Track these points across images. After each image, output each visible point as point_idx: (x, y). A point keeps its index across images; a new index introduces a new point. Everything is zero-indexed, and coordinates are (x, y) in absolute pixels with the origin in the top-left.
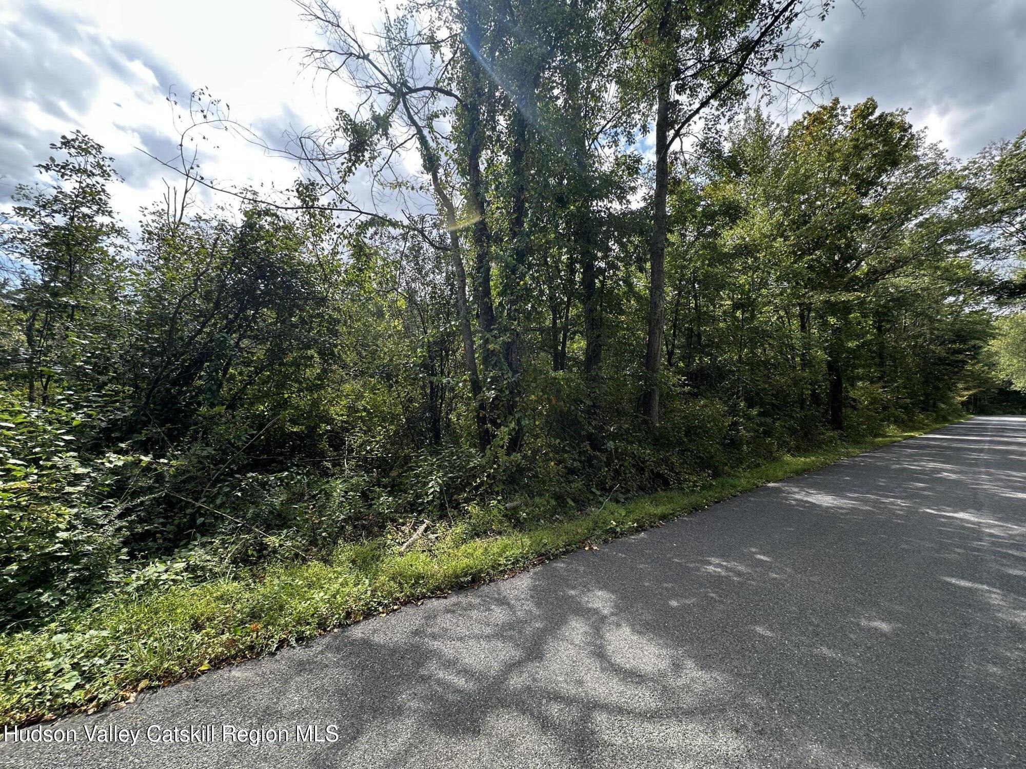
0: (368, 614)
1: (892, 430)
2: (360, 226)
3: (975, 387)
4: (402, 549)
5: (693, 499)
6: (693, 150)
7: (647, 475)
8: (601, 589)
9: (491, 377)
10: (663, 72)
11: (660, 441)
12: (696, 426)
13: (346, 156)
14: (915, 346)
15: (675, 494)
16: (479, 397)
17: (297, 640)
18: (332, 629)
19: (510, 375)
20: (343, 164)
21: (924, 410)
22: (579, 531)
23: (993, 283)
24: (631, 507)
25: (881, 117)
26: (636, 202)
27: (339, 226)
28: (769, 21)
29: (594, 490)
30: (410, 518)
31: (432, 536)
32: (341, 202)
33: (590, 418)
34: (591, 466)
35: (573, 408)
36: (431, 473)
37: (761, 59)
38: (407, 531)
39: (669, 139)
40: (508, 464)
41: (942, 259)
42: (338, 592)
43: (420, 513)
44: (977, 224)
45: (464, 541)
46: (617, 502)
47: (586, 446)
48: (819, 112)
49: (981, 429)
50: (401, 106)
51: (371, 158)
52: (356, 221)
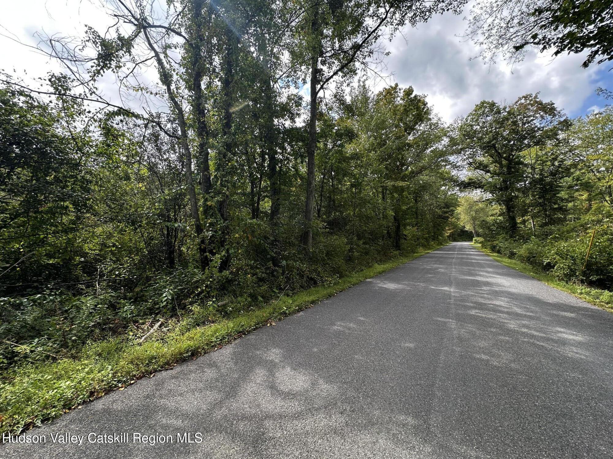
0: (109, 390)
1: (421, 249)
2: (108, 114)
3: (452, 229)
4: (141, 341)
5: (329, 291)
6: (330, 98)
7: (305, 279)
8: (275, 348)
9: (209, 223)
10: (314, 51)
11: (312, 259)
12: (331, 251)
13: (96, 61)
14: (430, 209)
15: (320, 289)
16: (201, 236)
17: (42, 422)
18: (77, 407)
19: (222, 221)
20: (92, 67)
21: (433, 239)
22: (265, 315)
23: (458, 181)
24: (296, 298)
25: (415, 96)
26: (300, 123)
27: (89, 112)
28: (366, 36)
29: (274, 290)
30: (150, 319)
31: (165, 329)
32: (91, 94)
33: (273, 247)
34: (273, 276)
35: (262, 242)
36: (165, 287)
37: (363, 55)
38: (146, 328)
39: (317, 90)
40: (220, 278)
41: (440, 169)
42: (83, 379)
43: (157, 314)
44: (452, 154)
45: (188, 330)
46: (288, 295)
47: (270, 264)
48: (389, 89)
49: (454, 249)
50: (142, 34)
51: (116, 67)
52: (105, 110)
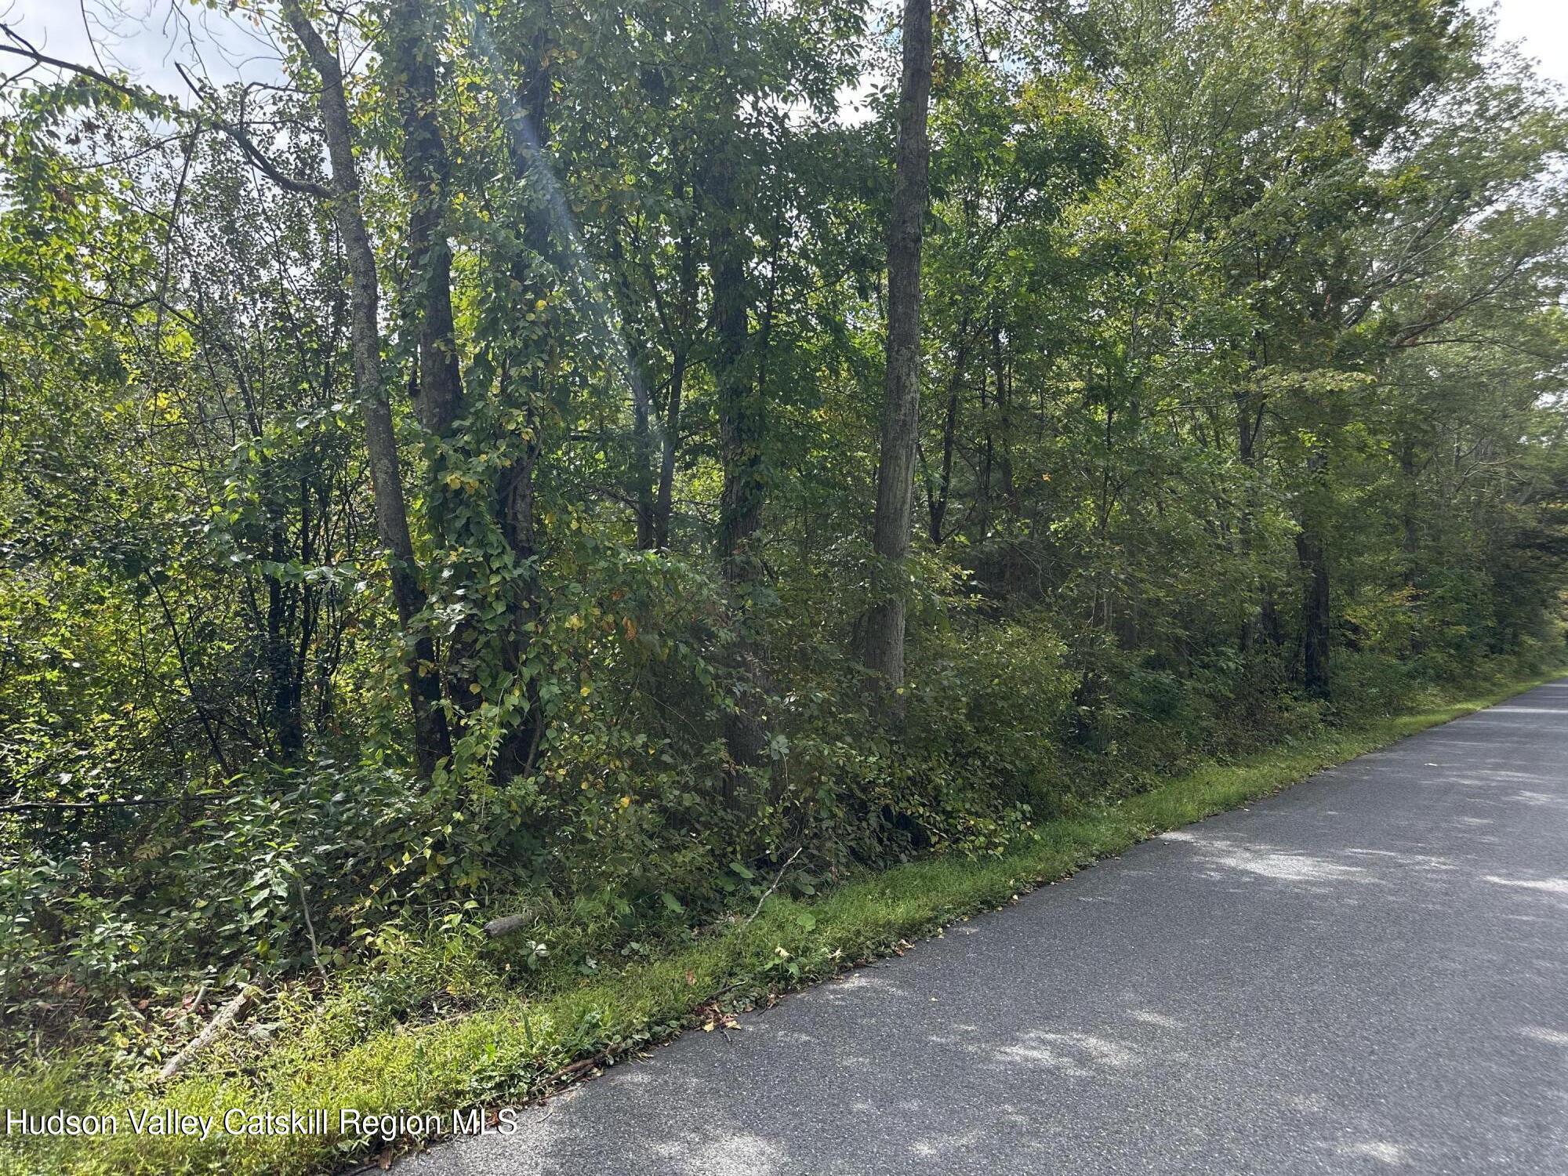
1: (1430, 696)
2: (36, 100)
4: (162, 1075)
5: (985, 878)
7: (873, 821)
8: (739, 1131)
9: (454, 566)
11: (907, 732)
12: (994, 695)
14: (1478, 503)
15: (942, 868)
16: (416, 623)
19: (508, 559)
21: (1495, 649)
22: (692, 981)
24: (833, 905)
26: (854, 109)
29: (736, 867)
30: (197, 981)
31: (260, 1030)
33: (729, 676)
34: (731, 803)
35: (683, 649)
36: (261, 846)
38: (181, 1022)
40: (496, 809)
41: (1530, 307)
43: (227, 962)
45: (360, 1036)
46: (797, 895)
47: (719, 750)
